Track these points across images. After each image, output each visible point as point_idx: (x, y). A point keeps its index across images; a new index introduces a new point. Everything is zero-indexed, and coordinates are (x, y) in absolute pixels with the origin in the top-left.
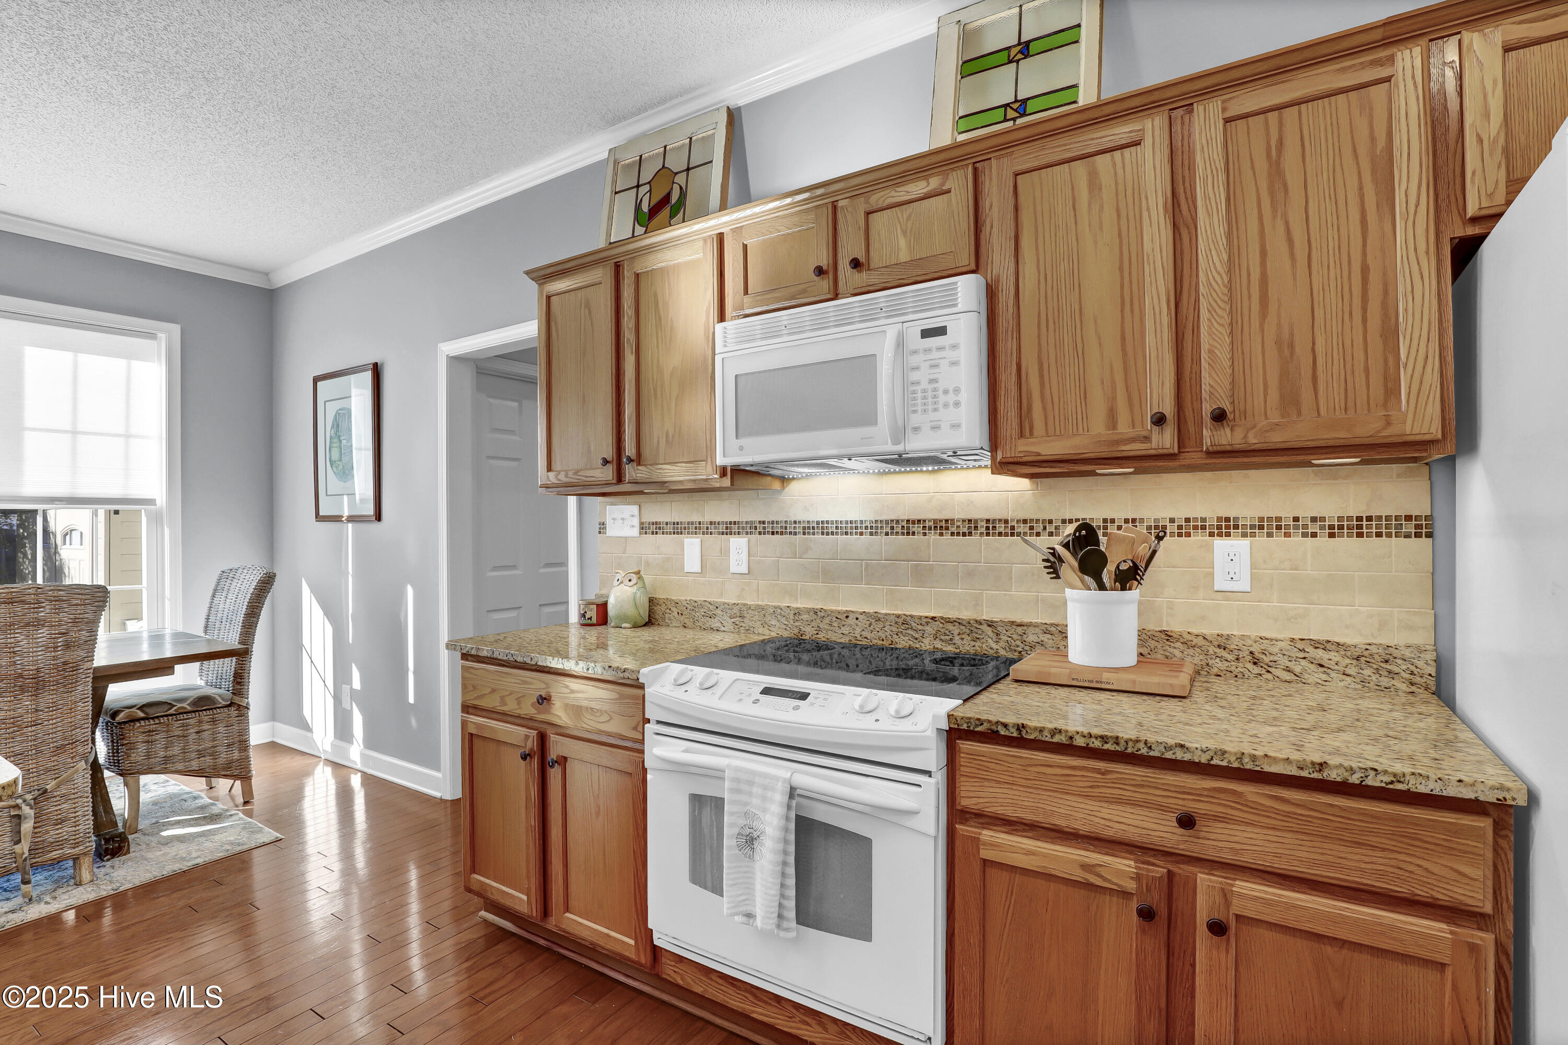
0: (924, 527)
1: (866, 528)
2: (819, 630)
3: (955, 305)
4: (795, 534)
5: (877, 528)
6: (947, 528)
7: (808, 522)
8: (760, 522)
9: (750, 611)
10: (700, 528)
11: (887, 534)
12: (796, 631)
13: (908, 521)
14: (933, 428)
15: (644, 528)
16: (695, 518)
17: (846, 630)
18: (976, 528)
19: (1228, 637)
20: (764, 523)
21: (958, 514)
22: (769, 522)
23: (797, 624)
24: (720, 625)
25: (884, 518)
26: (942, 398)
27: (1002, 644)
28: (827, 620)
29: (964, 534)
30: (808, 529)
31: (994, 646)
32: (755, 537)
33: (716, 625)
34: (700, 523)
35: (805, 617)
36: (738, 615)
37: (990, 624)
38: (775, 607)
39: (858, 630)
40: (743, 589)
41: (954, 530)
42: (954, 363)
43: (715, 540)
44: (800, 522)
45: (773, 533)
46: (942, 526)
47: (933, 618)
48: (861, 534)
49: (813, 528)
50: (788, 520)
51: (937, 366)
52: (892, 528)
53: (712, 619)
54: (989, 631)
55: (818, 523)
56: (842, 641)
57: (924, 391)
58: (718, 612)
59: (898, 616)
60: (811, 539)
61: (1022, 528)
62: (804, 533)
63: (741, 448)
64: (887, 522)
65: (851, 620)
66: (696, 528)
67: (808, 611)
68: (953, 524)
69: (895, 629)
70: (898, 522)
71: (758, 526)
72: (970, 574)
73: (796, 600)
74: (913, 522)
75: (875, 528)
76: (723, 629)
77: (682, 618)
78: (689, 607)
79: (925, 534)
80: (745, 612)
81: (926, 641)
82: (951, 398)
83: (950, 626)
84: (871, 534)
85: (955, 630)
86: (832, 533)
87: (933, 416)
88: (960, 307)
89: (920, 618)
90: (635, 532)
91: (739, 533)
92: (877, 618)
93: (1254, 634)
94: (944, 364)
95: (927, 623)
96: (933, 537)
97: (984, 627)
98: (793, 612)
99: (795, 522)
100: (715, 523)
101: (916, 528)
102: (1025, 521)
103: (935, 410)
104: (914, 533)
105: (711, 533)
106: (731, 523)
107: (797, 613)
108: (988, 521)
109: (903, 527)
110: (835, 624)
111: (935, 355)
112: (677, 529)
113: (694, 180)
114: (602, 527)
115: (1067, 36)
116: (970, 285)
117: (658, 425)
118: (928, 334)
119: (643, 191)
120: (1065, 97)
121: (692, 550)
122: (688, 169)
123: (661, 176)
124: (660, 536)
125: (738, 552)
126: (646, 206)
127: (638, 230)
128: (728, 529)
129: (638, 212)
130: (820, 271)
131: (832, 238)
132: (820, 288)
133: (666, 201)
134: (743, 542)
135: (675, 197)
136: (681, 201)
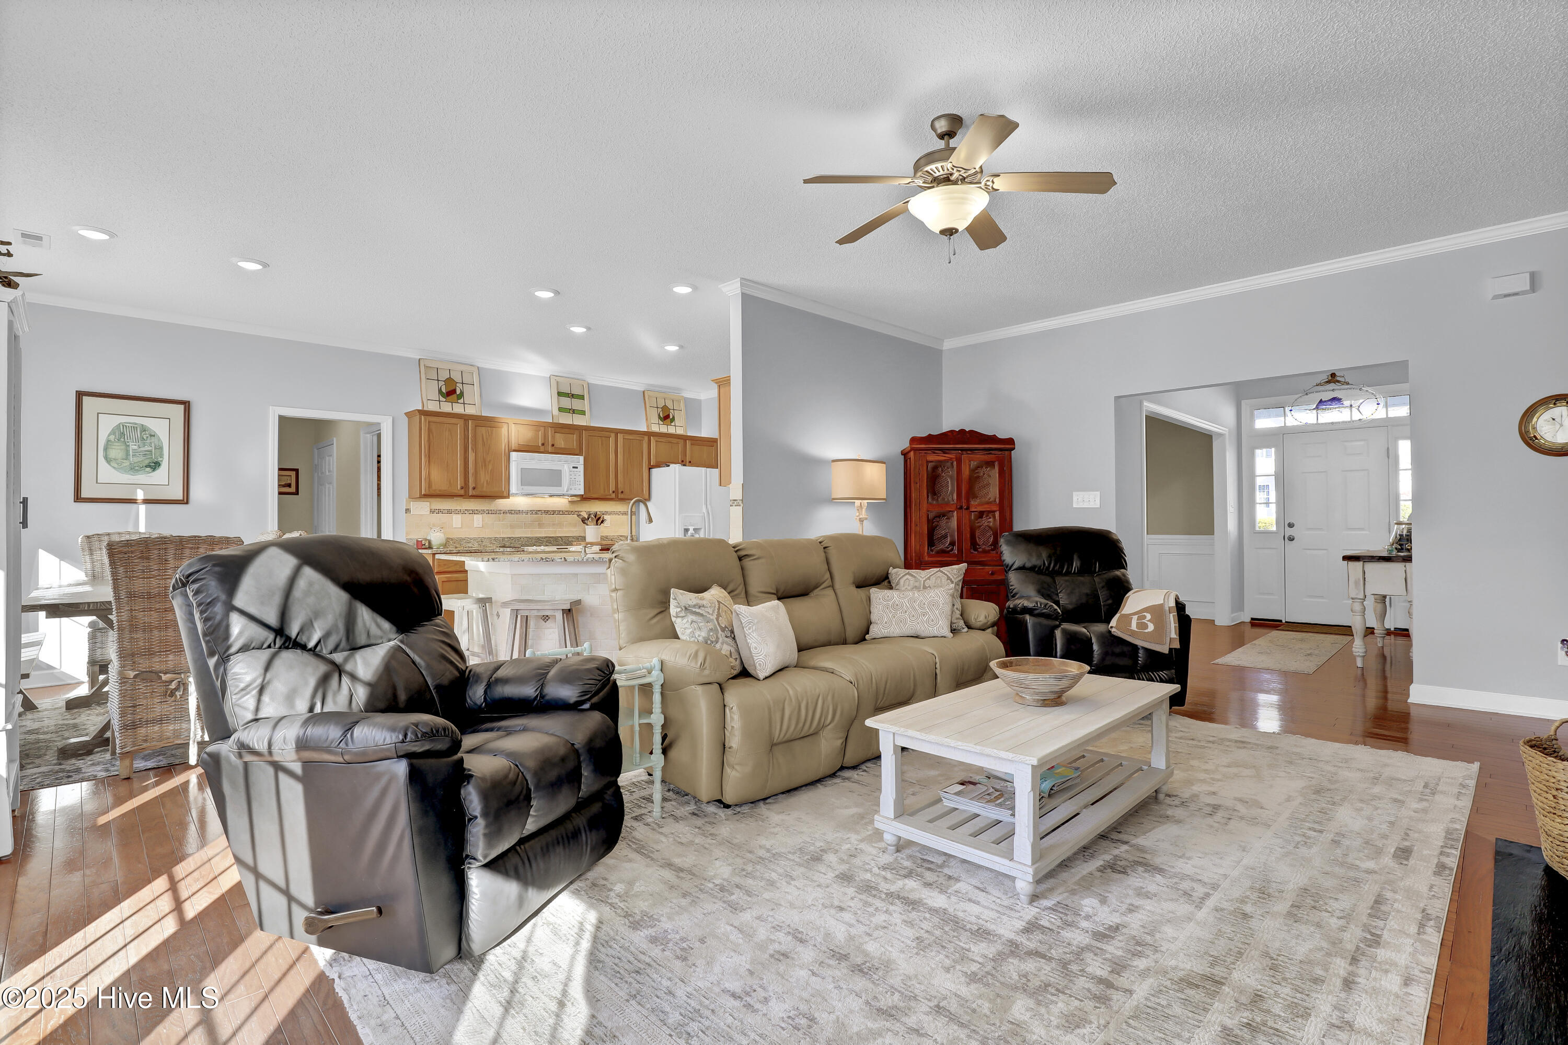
1: (525, 512)
2: (511, 543)
3: (579, 463)
4: (500, 514)
7: (505, 510)
9: (485, 539)
10: (460, 512)
14: (576, 489)
15: (432, 511)
16: (459, 508)
17: (520, 543)
20: (489, 510)
21: (550, 509)
23: (504, 542)
24: (473, 545)
26: (577, 483)
27: (563, 542)
28: (514, 540)
29: (552, 514)
30: (506, 512)
32: (485, 515)
33: (471, 545)
34: (460, 510)
35: (506, 540)
36: (481, 541)
37: (561, 537)
38: (495, 537)
39: (525, 542)
40: (480, 533)
42: (580, 475)
43: (467, 516)
44: (502, 510)
45: (492, 514)
46: (547, 512)
47: (546, 537)
48: (524, 514)
50: (498, 509)
51: (575, 475)
52: (532, 512)
53: (469, 543)
54: (560, 539)
55: (508, 510)
57: (573, 480)
58: (472, 540)
59: (537, 537)
60: (505, 515)
61: (566, 513)
62: (503, 514)
63: (524, 488)
64: (531, 510)
65: (522, 539)
66: (458, 512)
67: (507, 537)
68: (549, 511)
69: (536, 541)
71: (486, 511)
72: (554, 525)
73: (501, 535)
75: (527, 512)
77: (455, 544)
78: (459, 540)
79: (541, 514)
80: (483, 540)
82: (579, 483)
83: (550, 539)
84: (526, 514)
85: (552, 540)
86: (513, 514)
87: (576, 487)
89: (543, 537)
90: (429, 512)
91: (478, 514)
92: (530, 538)
94: (577, 475)
98: (502, 538)
99: (500, 510)
100: (467, 510)
102: (566, 511)
103: (576, 485)
105: (466, 514)
106: (475, 510)
107: (504, 538)
108: (558, 511)
109: (535, 512)
111: (575, 473)
112: (449, 512)
113: (467, 389)
114: (408, 511)
115: (582, 397)
116: (581, 458)
117: (484, 477)
118: (574, 467)
119: (441, 383)
120: (583, 413)
121: (457, 520)
122: (463, 383)
123: (449, 381)
124: (440, 514)
125: (478, 520)
126: (444, 390)
127: (442, 399)
128: (474, 512)
129: (440, 391)
130: (543, 444)
131: (545, 436)
132: (542, 449)
133: (454, 392)
134: (480, 516)
135: (458, 392)
136: (461, 395)
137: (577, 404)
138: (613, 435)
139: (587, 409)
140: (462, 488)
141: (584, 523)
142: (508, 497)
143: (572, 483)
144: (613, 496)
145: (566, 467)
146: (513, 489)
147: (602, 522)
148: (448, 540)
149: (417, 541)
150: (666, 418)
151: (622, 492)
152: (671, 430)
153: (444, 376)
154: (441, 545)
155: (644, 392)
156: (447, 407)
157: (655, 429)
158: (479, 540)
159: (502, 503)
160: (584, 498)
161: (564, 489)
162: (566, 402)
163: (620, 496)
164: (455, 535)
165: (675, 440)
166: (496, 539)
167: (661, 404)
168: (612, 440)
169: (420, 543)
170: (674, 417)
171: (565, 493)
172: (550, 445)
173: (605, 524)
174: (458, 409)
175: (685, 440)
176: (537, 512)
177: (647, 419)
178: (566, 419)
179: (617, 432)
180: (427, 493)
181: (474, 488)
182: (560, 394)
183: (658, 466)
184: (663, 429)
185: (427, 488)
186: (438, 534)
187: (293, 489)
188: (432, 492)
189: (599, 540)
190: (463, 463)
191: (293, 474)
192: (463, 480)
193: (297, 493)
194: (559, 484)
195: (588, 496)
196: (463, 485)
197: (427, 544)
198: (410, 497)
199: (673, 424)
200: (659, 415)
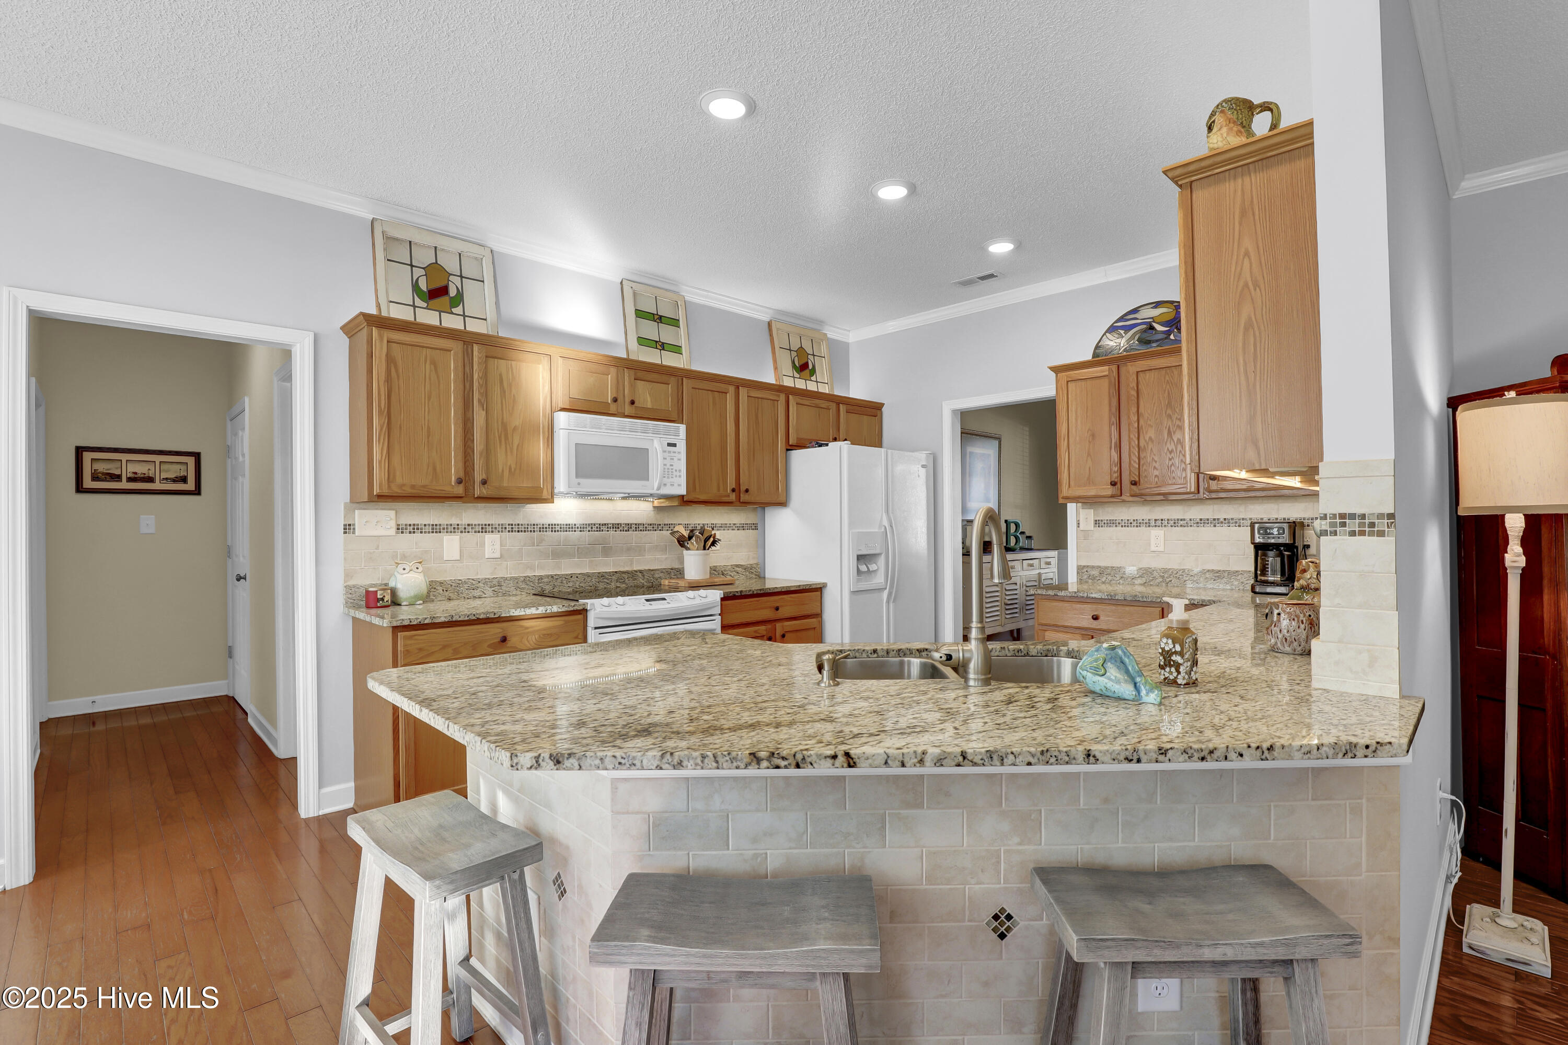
0: (608, 528)
1: (578, 528)
2: (555, 586)
3: (679, 436)
4: (534, 531)
5: (583, 528)
6: (618, 528)
7: (543, 525)
8: (509, 525)
9: (506, 581)
10: (458, 529)
11: (589, 531)
12: (540, 589)
13: (600, 524)
14: (671, 485)
15: (400, 529)
16: (454, 521)
17: (570, 584)
18: (631, 528)
19: (716, 566)
20: (512, 525)
21: (623, 521)
22: (515, 525)
23: (541, 585)
24: (482, 593)
25: (588, 523)
26: (675, 473)
27: (645, 580)
28: (559, 581)
29: (626, 531)
30: (543, 529)
31: (642, 582)
32: (506, 534)
33: (478, 594)
34: (458, 525)
35: (546, 580)
36: (497, 584)
37: (641, 572)
38: (525, 577)
39: (578, 583)
40: (495, 568)
41: (622, 529)
42: (679, 460)
43: (472, 538)
44: (537, 525)
45: (518, 531)
46: (616, 526)
47: (616, 572)
48: (575, 531)
49: (546, 528)
50: (529, 523)
51: (673, 459)
52: (592, 528)
53: (475, 591)
54: (640, 575)
55: (549, 525)
56: (569, 590)
57: (668, 469)
58: (481, 584)
59: (599, 573)
60: (544, 535)
61: (650, 528)
62: (540, 531)
63: (579, 484)
64: (589, 525)
65: (574, 579)
66: (453, 529)
67: (548, 576)
68: (621, 526)
69: (597, 580)
70: (595, 525)
71: (507, 527)
72: (629, 549)
73: (534, 571)
74: (603, 525)
75: (582, 528)
76: (485, 596)
77: (447, 594)
78: (454, 585)
79: (608, 531)
80: (503, 583)
81: (613, 584)
82: (678, 474)
83: (624, 575)
84: (581, 531)
85: (626, 576)
86: (558, 531)
87: (671, 480)
88: (680, 437)
89: (610, 572)
90: (393, 531)
91: (492, 532)
92: (588, 575)
93: (722, 564)
94: (675, 459)
95: (613, 575)
96: (612, 532)
97: (638, 573)
98: (537, 578)
99: (534, 525)
100: (472, 525)
101: (604, 528)
102: (651, 525)
103: (672, 477)
104: (602, 530)
105: (468, 532)
106: (485, 525)
107: (540, 578)
108: (636, 524)
109: (597, 527)
110: (565, 582)
111: (672, 454)
112: (436, 529)
113: (470, 289)
114: (348, 528)
115: (675, 322)
116: (682, 428)
117: (503, 460)
118: (669, 445)
119: (418, 272)
120: (677, 349)
121: (451, 545)
122: (461, 277)
123: (434, 269)
124: (417, 535)
125: (492, 543)
126: (423, 285)
127: (419, 302)
128: (484, 529)
129: (415, 287)
130: (615, 400)
131: (618, 384)
132: (613, 408)
133: (442, 291)
134: (496, 537)
135: (453, 292)
136: (459, 299)
137: (666, 334)
138: (732, 389)
139: (683, 342)
140: (459, 481)
141: (682, 545)
142: (550, 500)
143: (668, 472)
144: (733, 497)
145: (656, 443)
146: (561, 484)
147: (713, 544)
148: (433, 586)
149: (367, 592)
150: (803, 368)
151: (747, 491)
152: (812, 386)
153: (424, 258)
154: (417, 597)
155: (769, 324)
156: (429, 317)
157: (788, 382)
158: (495, 582)
159: (538, 513)
160: (684, 501)
161: (653, 485)
162: (651, 330)
163: (744, 497)
164: (447, 577)
165: (823, 404)
166: (526, 580)
167: (795, 345)
168: (730, 398)
169: (372, 597)
170: (814, 366)
171: (654, 491)
172: (628, 400)
173: (718, 547)
174: (452, 322)
175: (838, 404)
176: (600, 527)
177: (776, 368)
178: (652, 357)
179: (739, 384)
180: (386, 491)
181: (484, 482)
182: (640, 314)
183: (800, 446)
184: (800, 384)
185: (385, 483)
186: (412, 574)
187: (190, 486)
188: (396, 490)
189: (708, 576)
190: (460, 430)
191: (191, 461)
192: (461, 465)
193: (197, 491)
194: (644, 475)
195: (691, 498)
196: (462, 475)
197: (388, 598)
198: (352, 501)
199: (813, 378)
200: (793, 362)
